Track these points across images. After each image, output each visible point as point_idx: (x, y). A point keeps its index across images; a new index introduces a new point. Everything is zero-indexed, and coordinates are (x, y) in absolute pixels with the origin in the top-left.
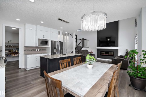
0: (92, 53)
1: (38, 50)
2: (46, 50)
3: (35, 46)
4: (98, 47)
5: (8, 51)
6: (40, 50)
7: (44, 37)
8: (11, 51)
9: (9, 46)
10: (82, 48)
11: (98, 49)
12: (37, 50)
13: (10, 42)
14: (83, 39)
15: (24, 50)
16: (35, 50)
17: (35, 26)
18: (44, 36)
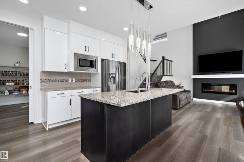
0: (183, 87)
1: (74, 81)
2: (89, 80)
3: (66, 71)
4: (195, 74)
5: (13, 84)
6: (77, 80)
7: (87, 50)
8: (18, 84)
9: (16, 74)
10: (162, 77)
11: (194, 79)
12: (70, 80)
13: (17, 65)
14: (163, 57)
15: (42, 81)
16: (67, 81)
17: (66, 24)
18: (87, 48)
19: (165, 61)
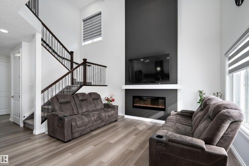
0: (113, 100)
11: (126, 90)
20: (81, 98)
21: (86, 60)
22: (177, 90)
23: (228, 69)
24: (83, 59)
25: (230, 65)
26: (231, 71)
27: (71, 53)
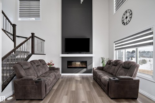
19: (35, 39)
20: (37, 64)
21: (34, 34)
22: (92, 57)
23: (115, 48)
24: (32, 33)
25: (116, 47)
26: (116, 49)
27: (14, 26)
